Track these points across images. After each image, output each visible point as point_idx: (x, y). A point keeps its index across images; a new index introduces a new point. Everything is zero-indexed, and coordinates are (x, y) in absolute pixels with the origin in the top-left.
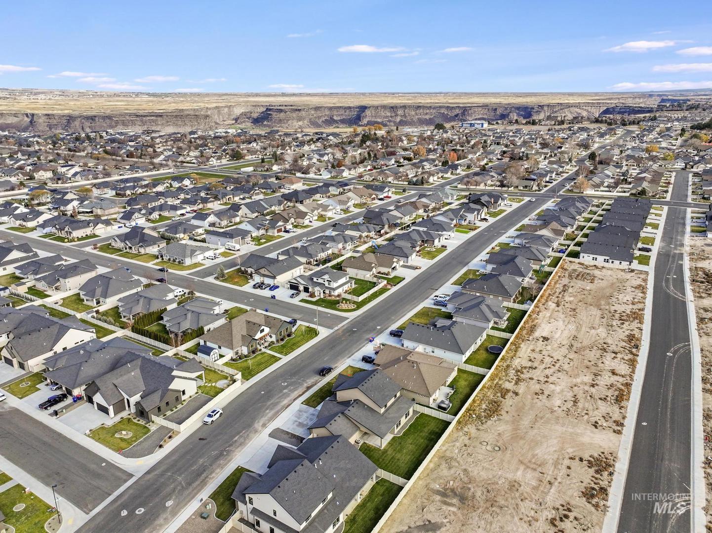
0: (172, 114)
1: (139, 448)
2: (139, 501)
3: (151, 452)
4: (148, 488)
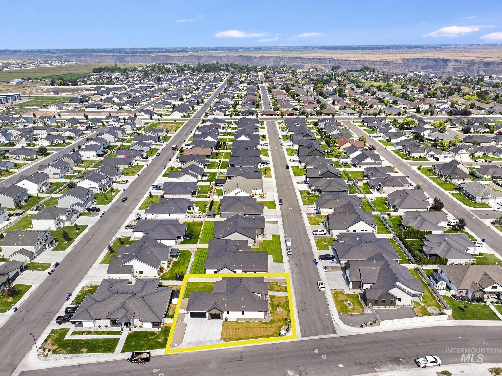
1: (351, 318)
2: (327, 351)
3: (354, 326)
4: (337, 347)
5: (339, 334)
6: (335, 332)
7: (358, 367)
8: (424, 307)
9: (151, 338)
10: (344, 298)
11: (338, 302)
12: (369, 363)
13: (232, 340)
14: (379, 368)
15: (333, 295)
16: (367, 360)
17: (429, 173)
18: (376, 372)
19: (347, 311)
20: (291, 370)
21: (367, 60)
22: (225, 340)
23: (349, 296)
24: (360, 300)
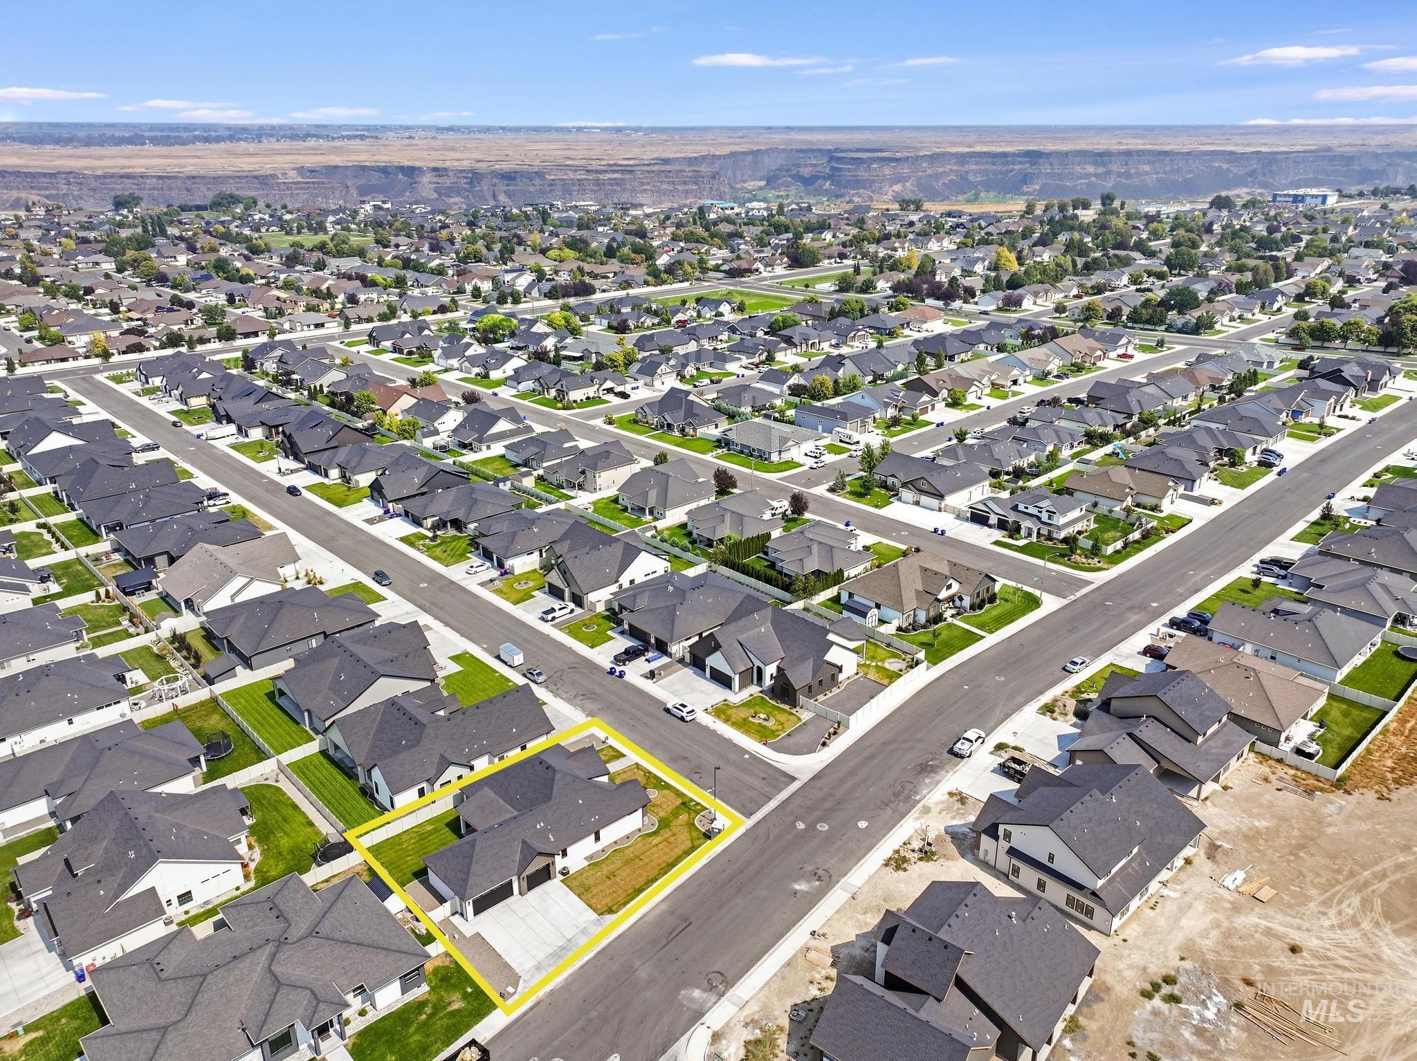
0: (652, 168)
1: (791, 741)
2: (816, 814)
3: (811, 750)
4: (824, 799)
5: (804, 778)
6: (793, 779)
7: (889, 811)
8: (877, 666)
9: (424, 1017)
10: (744, 713)
11: (743, 725)
12: (896, 795)
13: (625, 904)
14: (917, 793)
15: (718, 716)
16: (890, 792)
17: (636, 427)
18: (919, 802)
19: (773, 732)
20: (796, 880)
21: (194, 173)
22: (610, 911)
23: (746, 704)
24: (773, 702)
